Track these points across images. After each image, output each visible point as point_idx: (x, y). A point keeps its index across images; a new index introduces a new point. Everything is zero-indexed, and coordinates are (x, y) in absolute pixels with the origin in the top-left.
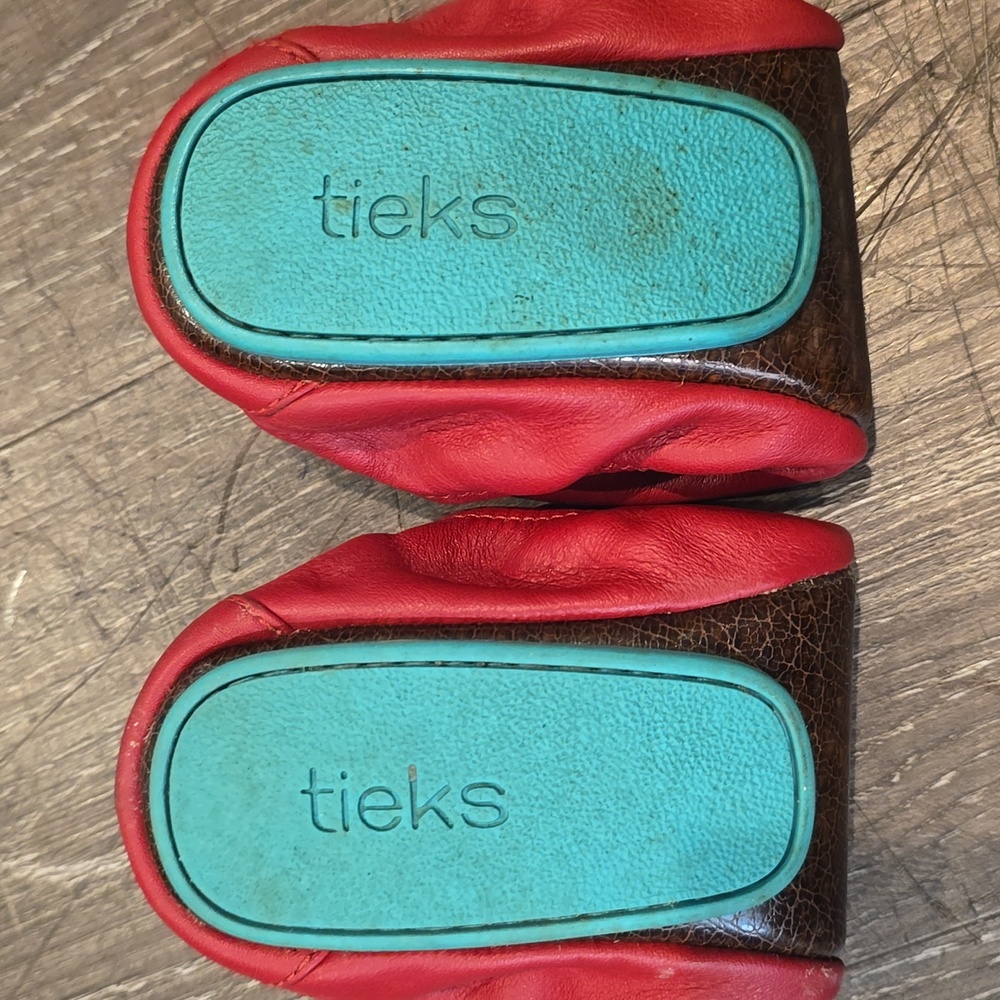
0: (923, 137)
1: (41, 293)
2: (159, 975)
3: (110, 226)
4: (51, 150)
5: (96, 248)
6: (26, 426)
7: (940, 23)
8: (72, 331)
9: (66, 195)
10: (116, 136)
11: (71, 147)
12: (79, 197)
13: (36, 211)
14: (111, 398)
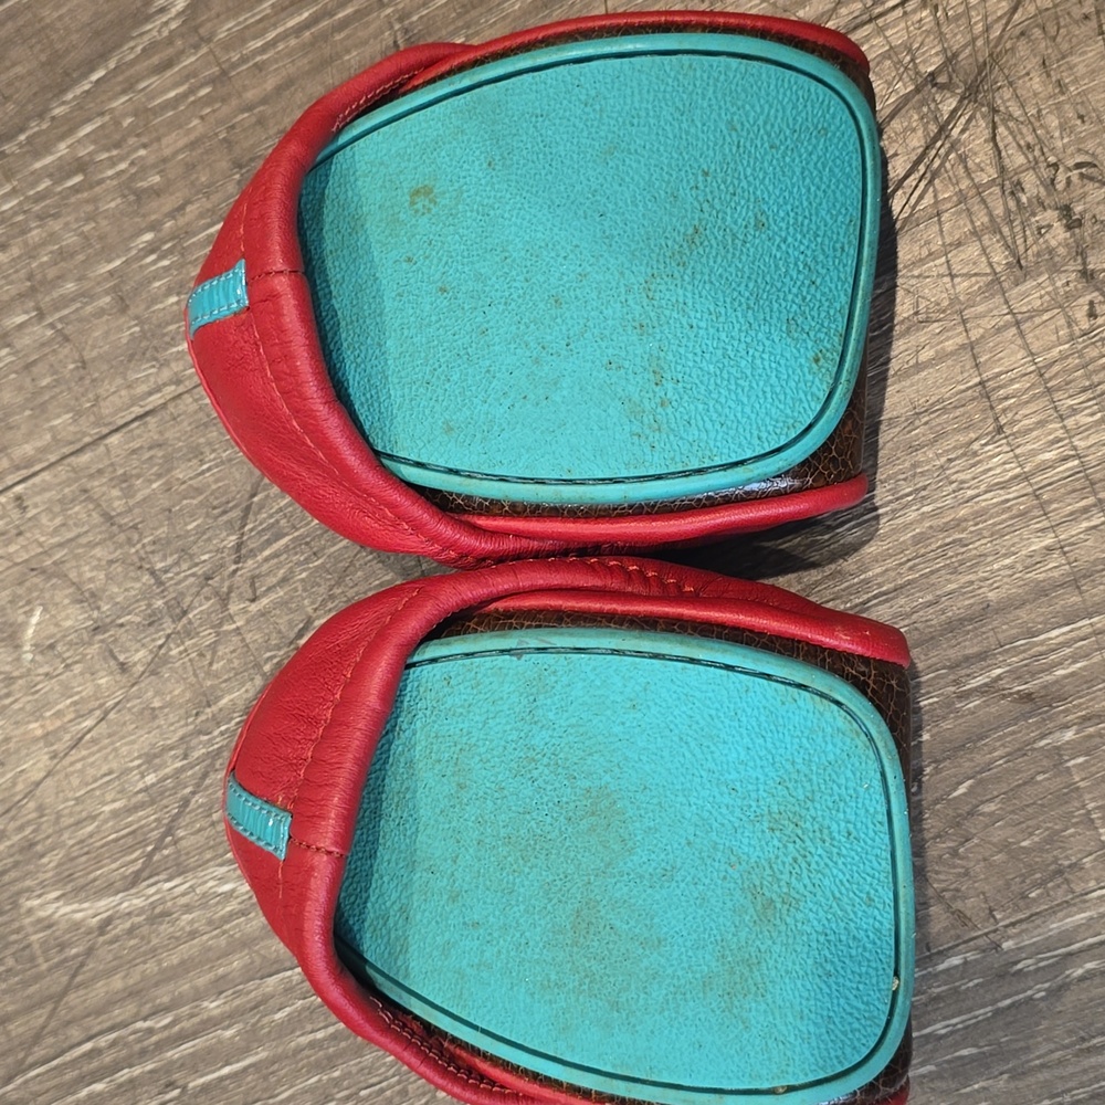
0: (927, 148)
1: (52, 326)
2: (185, 1010)
3: (119, 257)
4: (57, 182)
5: (106, 280)
6: (40, 461)
7: (941, 33)
8: (84, 364)
9: (75, 226)
10: (123, 166)
11: (78, 179)
12: (86, 228)
13: (44, 244)
14: (124, 430)
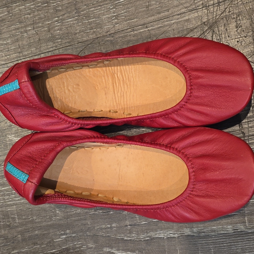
0: (200, 35)
1: (35, 31)
3: (50, 21)
4: (42, 4)
5: (47, 25)
6: (28, 56)
7: (208, 15)
8: (40, 40)
9: (43, 13)
10: (55, 4)
11: (46, 5)
12: (46, 14)
13: (37, 15)
14: (44, 54)
